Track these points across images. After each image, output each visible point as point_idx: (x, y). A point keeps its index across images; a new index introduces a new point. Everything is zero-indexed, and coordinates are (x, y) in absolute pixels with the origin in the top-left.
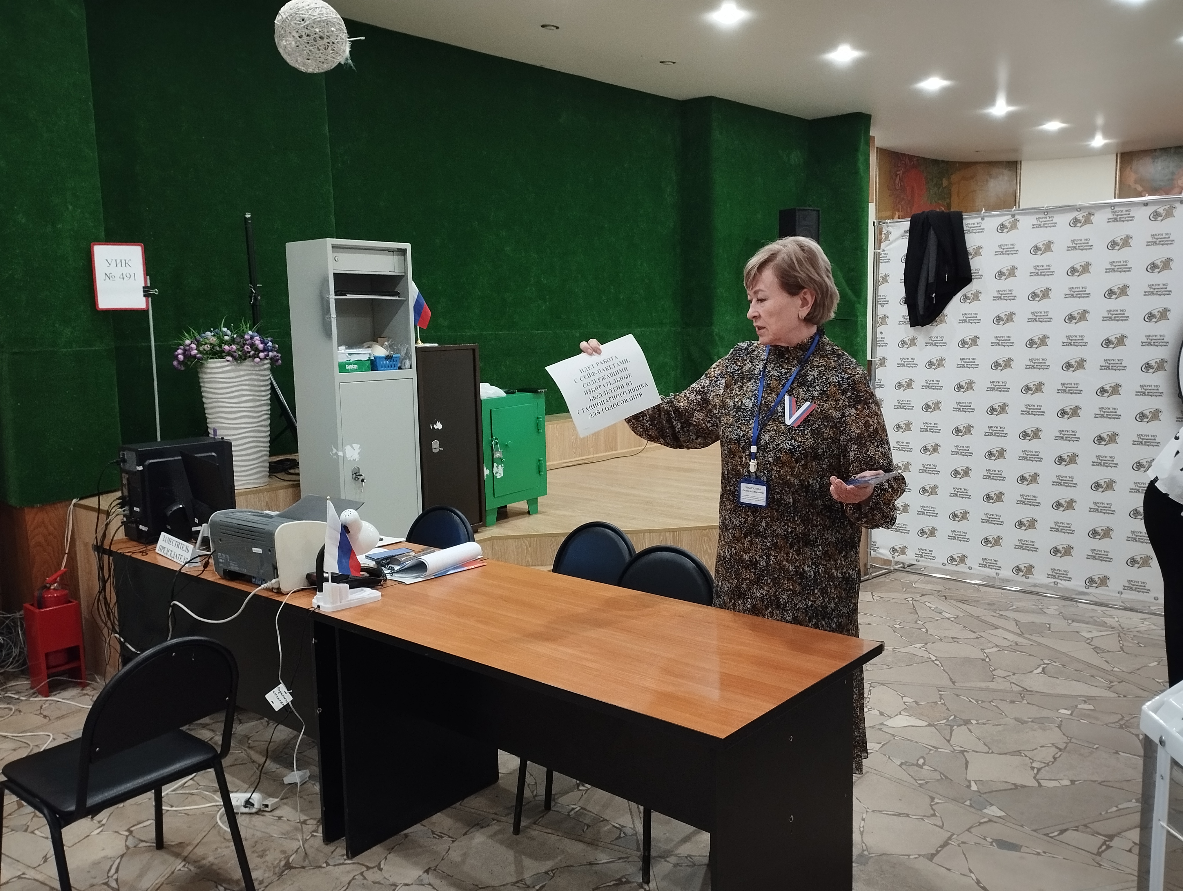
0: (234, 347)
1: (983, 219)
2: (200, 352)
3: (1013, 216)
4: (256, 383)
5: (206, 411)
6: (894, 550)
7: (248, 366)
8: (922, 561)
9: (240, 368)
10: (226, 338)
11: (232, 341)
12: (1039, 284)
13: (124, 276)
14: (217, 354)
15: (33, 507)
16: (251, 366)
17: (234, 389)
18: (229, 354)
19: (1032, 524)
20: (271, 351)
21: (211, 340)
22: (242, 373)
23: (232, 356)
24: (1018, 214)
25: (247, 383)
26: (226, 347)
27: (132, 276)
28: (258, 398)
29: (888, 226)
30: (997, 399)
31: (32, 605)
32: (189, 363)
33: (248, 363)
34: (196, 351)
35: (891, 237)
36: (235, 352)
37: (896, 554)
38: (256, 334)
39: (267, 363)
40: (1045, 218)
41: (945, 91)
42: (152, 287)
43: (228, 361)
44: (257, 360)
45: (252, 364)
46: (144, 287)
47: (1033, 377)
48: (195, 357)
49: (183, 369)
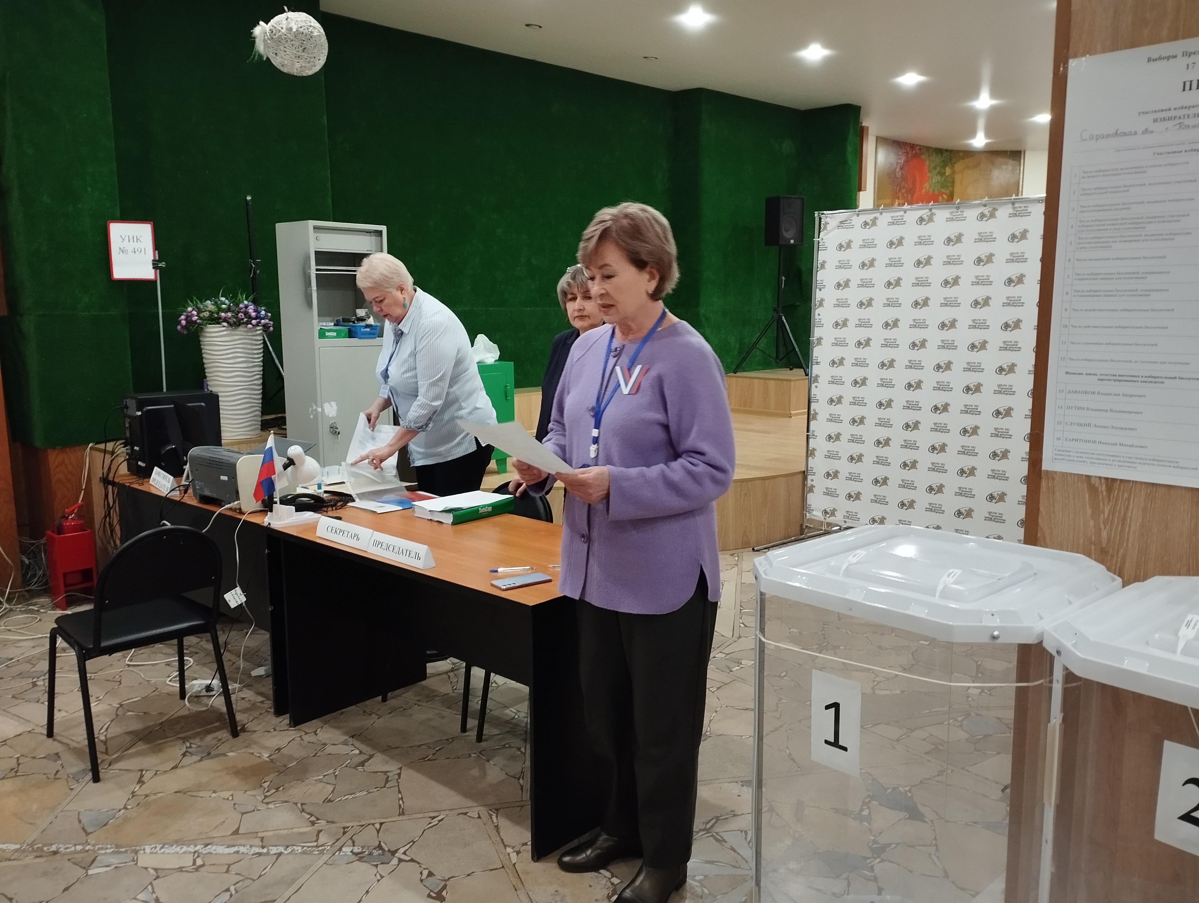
0: (229, 314)
1: (905, 212)
2: (200, 318)
3: (931, 210)
4: (249, 347)
5: (206, 371)
6: (825, 512)
7: (241, 331)
8: (849, 522)
9: (235, 333)
10: (224, 306)
11: (229, 310)
12: (950, 272)
13: (136, 250)
14: (215, 320)
15: (54, 449)
16: (245, 332)
17: (229, 351)
18: (225, 320)
20: (264, 319)
21: (209, 309)
22: (236, 337)
23: (228, 322)
24: (935, 208)
25: (241, 346)
26: (223, 314)
27: (143, 250)
28: (250, 360)
29: (826, 217)
30: (913, 376)
31: (53, 532)
32: (191, 328)
33: (242, 328)
34: (197, 318)
35: (829, 227)
36: (230, 319)
37: (828, 516)
38: (250, 303)
39: (259, 330)
40: (957, 212)
41: (921, 86)
42: (160, 261)
43: (224, 326)
44: (250, 326)
45: (246, 329)
46: (153, 261)
47: (943, 356)
48: (195, 322)
49: (185, 332)
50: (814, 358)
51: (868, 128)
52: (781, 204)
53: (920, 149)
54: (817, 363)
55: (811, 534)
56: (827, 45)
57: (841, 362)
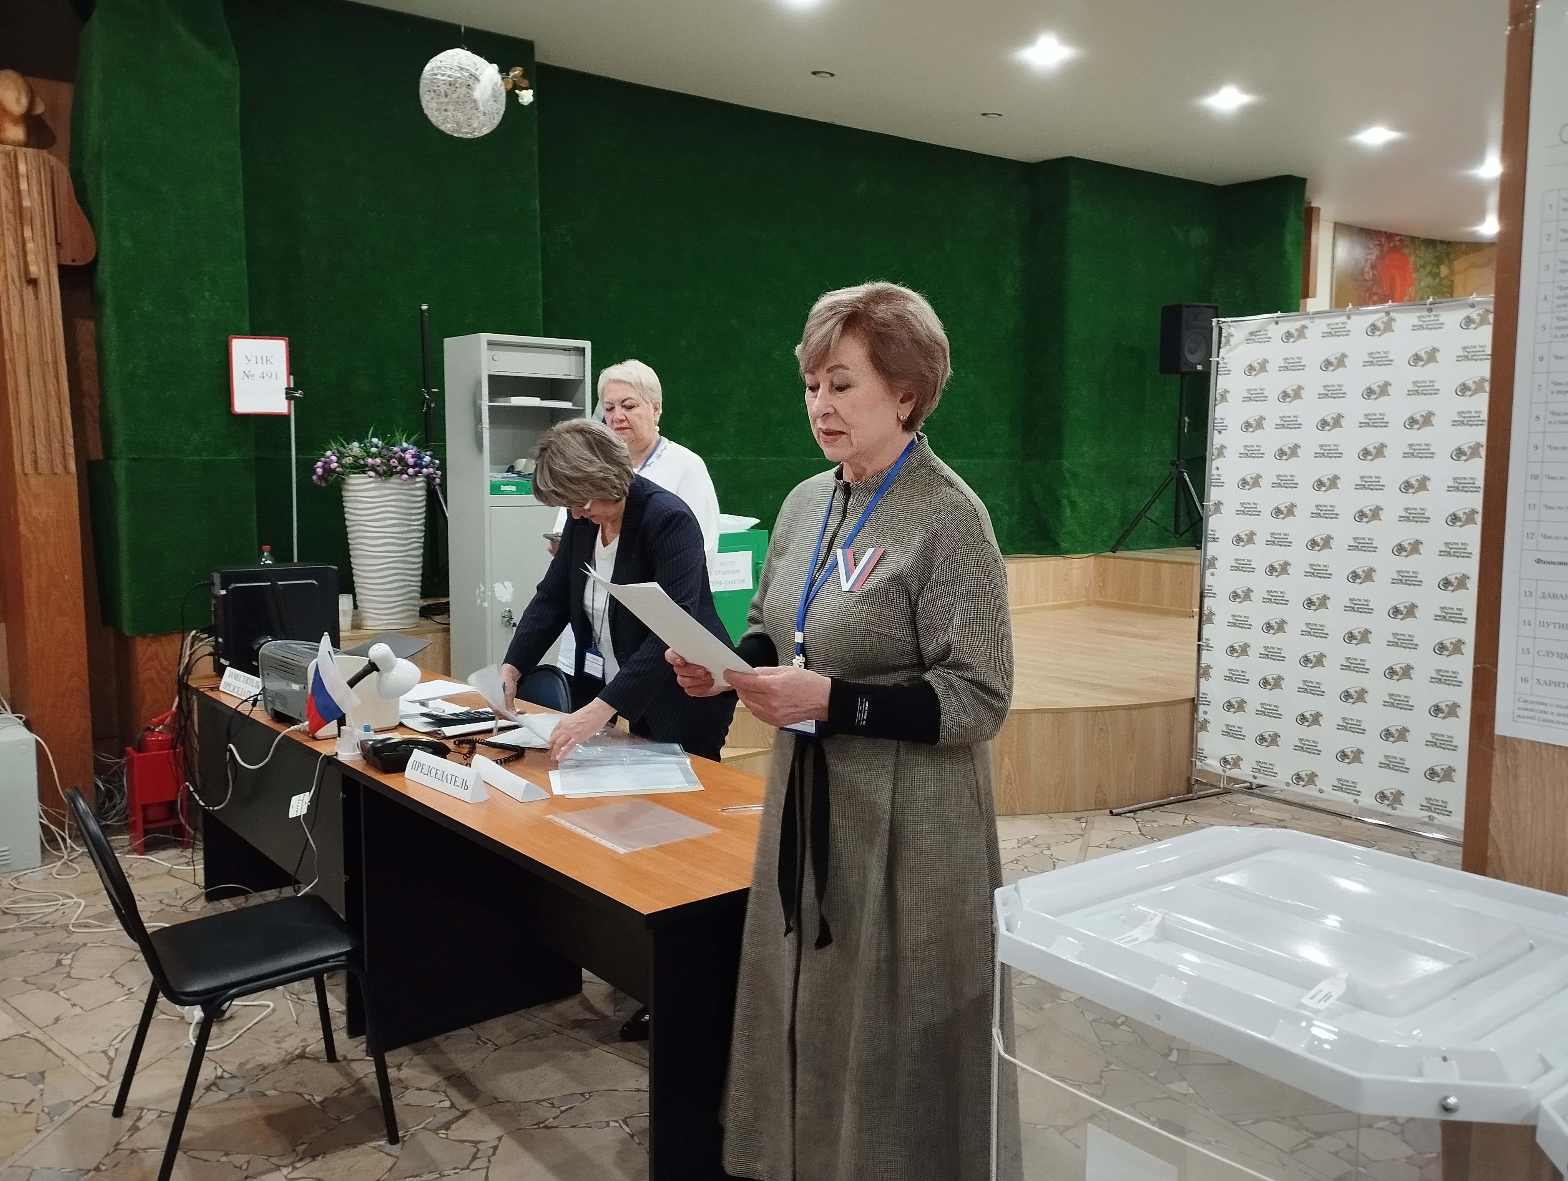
0: (378, 461)
1: (1349, 318)
2: (342, 466)
3: (1388, 313)
4: (404, 504)
5: (349, 536)
6: (1225, 761)
7: (394, 483)
8: (1261, 778)
9: (387, 485)
10: (374, 450)
11: (379, 455)
12: (1419, 406)
13: (265, 375)
14: (359, 468)
15: (144, 636)
16: (400, 484)
17: (377, 510)
18: (373, 468)
19: (1402, 735)
20: (426, 467)
21: (354, 453)
22: (387, 492)
23: (376, 472)
24: (1395, 311)
25: (393, 503)
26: (370, 460)
27: (274, 375)
28: (405, 522)
29: (1229, 326)
30: (1360, 561)
31: (134, 749)
32: (329, 478)
33: (394, 479)
34: (336, 464)
35: (1233, 341)
36: (379, 466)
37: (1228, 766)
38: (411, 446)
39: (420, 482)
40: (1429, 316)
42: (295, 389)
43: (370, 477)
44: (405, 476)
45: (400, 481)
46: (286, 389)
47: (1408, 533)
48: (334, 471)
49: (323, 485)
50: (1210, 532)
51: (1319, 209)
52: (1184, 314)
53: (1401, 240)
54: (1215, 540)
55: (1203, 793)
56: (1247, 88)
57: (1250, 538)
